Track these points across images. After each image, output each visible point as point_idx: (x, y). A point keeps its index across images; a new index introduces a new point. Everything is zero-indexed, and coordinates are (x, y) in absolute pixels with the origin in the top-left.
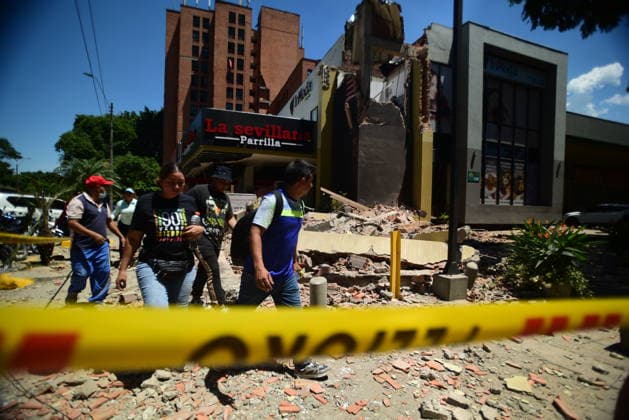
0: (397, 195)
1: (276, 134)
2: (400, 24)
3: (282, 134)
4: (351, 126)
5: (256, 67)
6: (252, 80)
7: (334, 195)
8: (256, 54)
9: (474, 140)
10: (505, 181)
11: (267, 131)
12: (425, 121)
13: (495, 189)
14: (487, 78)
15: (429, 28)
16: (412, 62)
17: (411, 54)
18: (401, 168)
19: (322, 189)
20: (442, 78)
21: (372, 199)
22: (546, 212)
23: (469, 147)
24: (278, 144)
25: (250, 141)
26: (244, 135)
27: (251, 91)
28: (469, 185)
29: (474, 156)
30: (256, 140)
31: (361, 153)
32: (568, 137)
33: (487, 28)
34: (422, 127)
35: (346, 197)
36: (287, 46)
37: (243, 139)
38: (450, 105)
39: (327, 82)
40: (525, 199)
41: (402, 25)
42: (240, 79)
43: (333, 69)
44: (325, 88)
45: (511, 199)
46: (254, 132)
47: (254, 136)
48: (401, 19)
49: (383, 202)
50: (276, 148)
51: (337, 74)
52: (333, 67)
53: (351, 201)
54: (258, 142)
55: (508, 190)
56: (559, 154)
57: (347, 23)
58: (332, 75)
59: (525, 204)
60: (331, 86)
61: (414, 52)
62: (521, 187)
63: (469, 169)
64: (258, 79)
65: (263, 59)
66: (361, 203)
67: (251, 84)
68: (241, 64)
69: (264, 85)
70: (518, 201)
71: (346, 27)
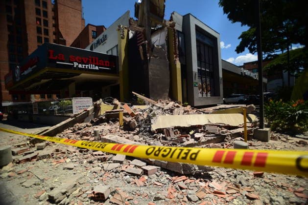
0: (167, 94)
1: (96, 62)
2: (163, 8)
3: (99, 62)
4: (143, 58)
5: (56, 26)
6: (54, 34)
7: (139, 96)
8: (56, 18)
9: (195, 68)
10: (204, 86)
11: (90, 60)
12: (176, 57)
13: (201, 90)
14: (197, 41)
15: (173, 13)
16: (168, 28)
17: (167, 24)
18: (168, 81)
19: (133, 92)
20: (180, 38)
21: (157, 97)
22: (219, 99)
23: (193, 71)
24: (97, 68)
25: (80, 66)
26: (76, 62)
27: (54, 40)
28: (195, 88)
29: (195, 75)
30: (84, 65)
31: (150, 73)
32: (223, 69)
33: (196, 18)
34: (175, 60)
35: (145, 96)
36: (75, 17)
37: (76, 64)
38: (183, 51)
39: (123, 34)
40: (211, 93)
41: (164, 10)
42: (47, 32)
43: (126, 28)
44: (123, 38)
45: (207, 94)
46: (82, 60)
47: (82, 63)
48: (164, 6)
49: (161, 98)
50: (96, 71)
51: (128, 31)
52: (126, 27)
53: (147, 99)
54: (85, 67)
55: (205, 90)
56: (221, 75)
57: (136, 3)
58: (126, 31)
59: (211, 96)
60: (126, 37)
61: (168, 23)
62: (209, 89)
63: (194, 81)
64: (58, 34)
65: (60, 22)
66: (152, 99)
67: (54, 36)
68: (46, 23)
69: (62, 37)
70: (209, 94)
71: (135, 5)
